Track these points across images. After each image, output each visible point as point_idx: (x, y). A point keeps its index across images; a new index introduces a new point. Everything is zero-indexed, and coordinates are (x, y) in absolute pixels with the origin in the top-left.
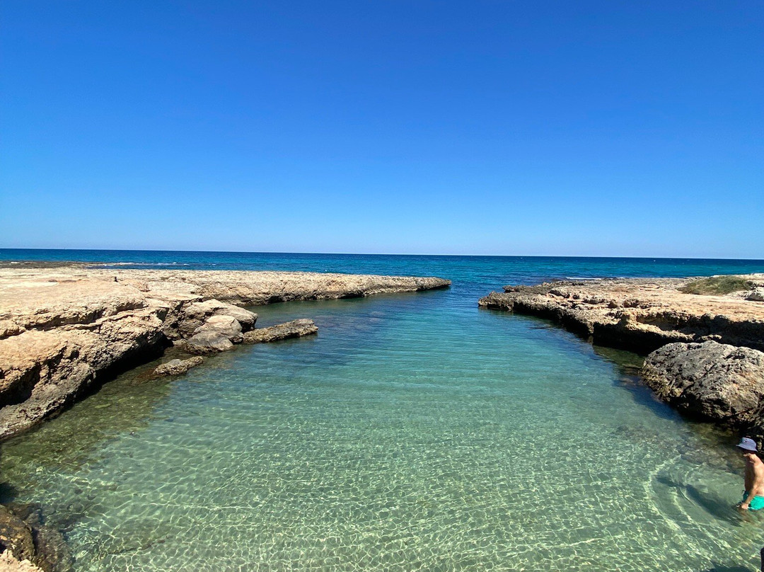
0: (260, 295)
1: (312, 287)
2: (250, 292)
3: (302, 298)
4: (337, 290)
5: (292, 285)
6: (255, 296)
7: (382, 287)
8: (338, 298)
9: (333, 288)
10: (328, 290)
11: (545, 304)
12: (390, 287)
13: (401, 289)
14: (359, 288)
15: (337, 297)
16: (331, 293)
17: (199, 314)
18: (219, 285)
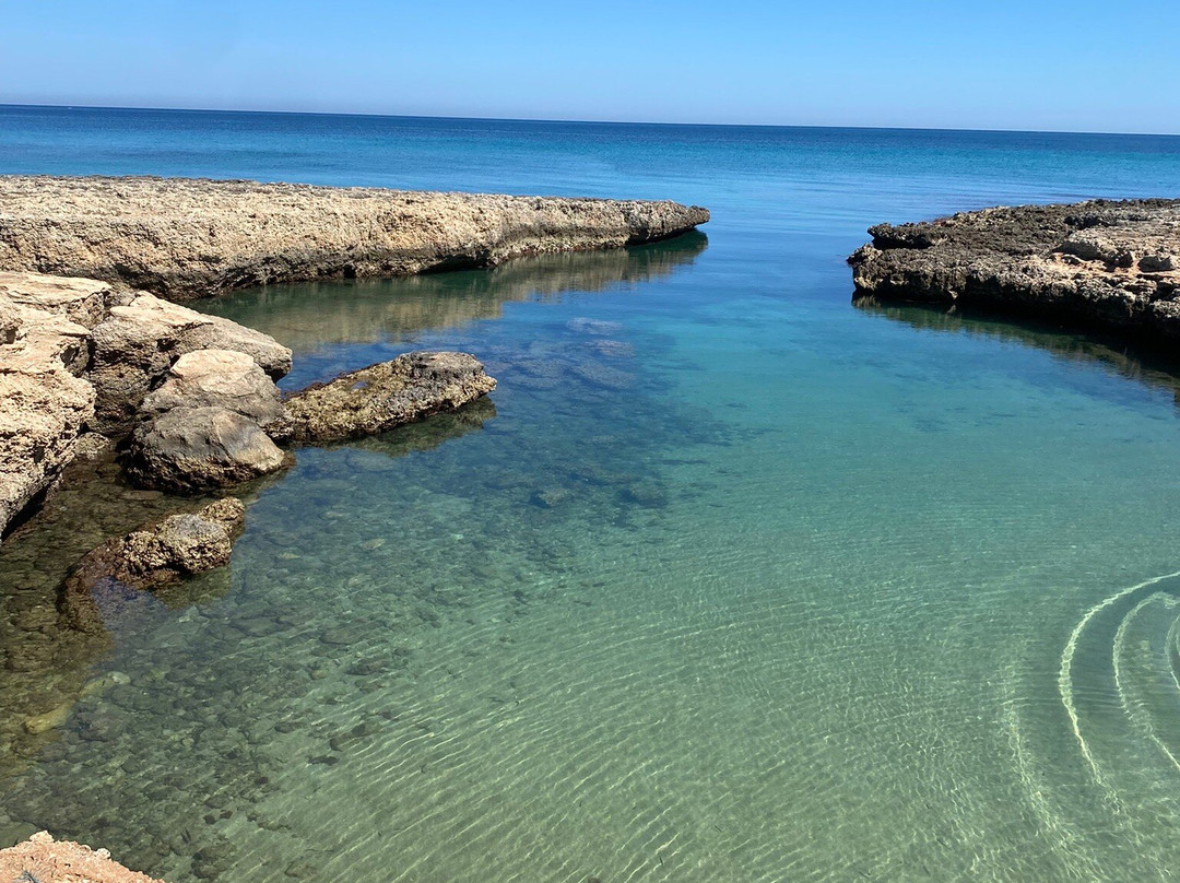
0: (196, 266)
1: (342, 236)
2: (159, 256)
3: (314, 273)
4: (418, 244)
5: (282, 231)
6: (176, 268)
7: (530, 232)
8: (422, 273)
9: (406, 239)
10: (391, 244)
11: (1069, 283)
12: (552, 232)
13: (585, 239)
14: (481, 238)
15: (416, 267)
16: (400, 254)
17: (140, 347)
18: (54, 234)
